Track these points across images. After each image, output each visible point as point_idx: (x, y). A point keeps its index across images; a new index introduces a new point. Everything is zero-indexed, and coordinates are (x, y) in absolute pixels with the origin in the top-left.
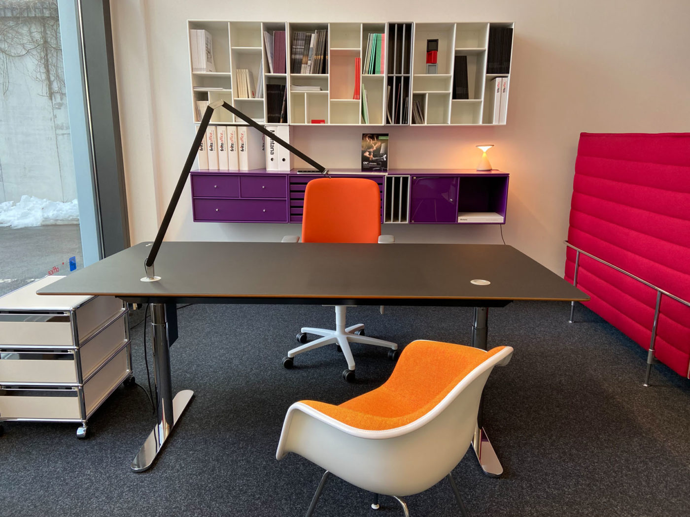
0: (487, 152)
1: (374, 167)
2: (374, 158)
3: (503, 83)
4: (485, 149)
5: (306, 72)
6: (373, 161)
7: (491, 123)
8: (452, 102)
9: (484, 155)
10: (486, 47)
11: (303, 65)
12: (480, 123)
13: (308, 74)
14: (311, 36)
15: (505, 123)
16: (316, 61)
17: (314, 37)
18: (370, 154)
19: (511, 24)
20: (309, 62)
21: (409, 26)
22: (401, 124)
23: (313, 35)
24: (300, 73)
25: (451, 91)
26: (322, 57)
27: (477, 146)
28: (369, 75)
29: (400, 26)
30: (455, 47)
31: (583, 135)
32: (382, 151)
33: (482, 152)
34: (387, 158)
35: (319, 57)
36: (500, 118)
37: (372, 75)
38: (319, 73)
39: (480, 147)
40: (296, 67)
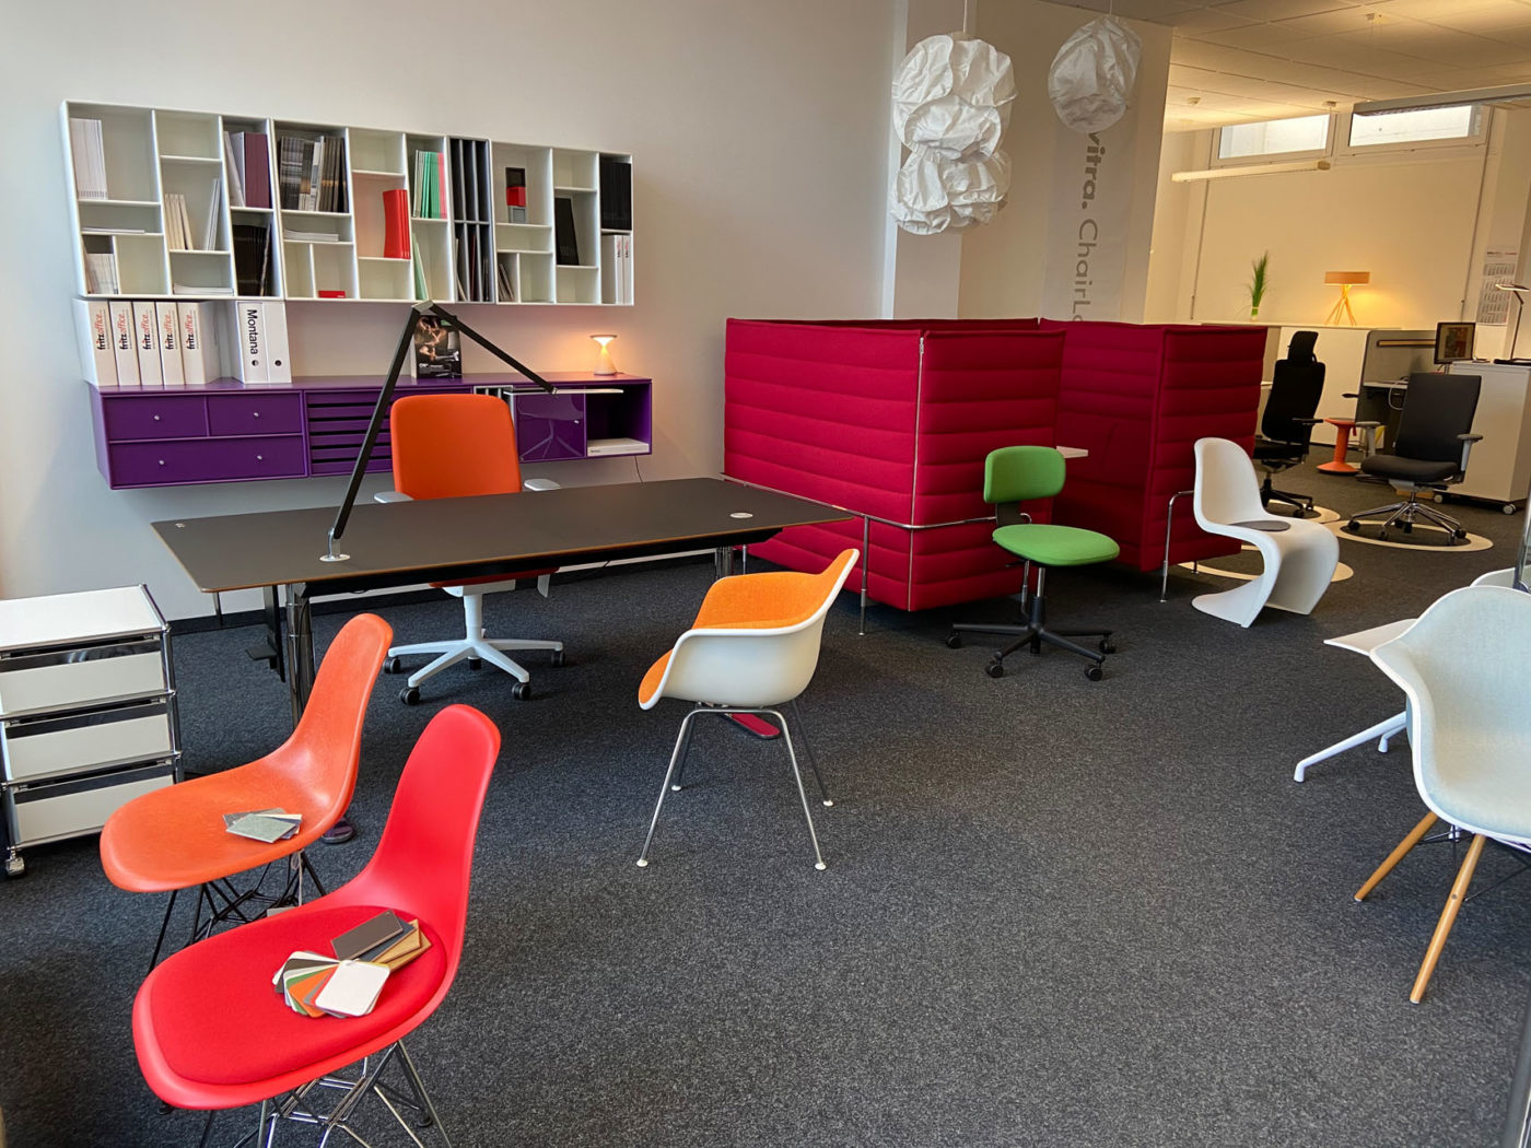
0: (608, 346)
1: (438, 373)
2: (437, 357)
3: (624, 242)
4: (604, 341)
5: (309, 207)
6: (436, 362)
7: (614, 302)
8: (558, 270)
9: (604, 351)
10: (597, 187)
11: (301, 195)
12: (599, 302)
13: (311, 212)
14: (313, 146)
15: (632, 303)
16: (324, 189)
17: (319, 148)
18: (430, 351)
19: (627, 157)
20: (313, 191)
21: (481, 145)
22: (481, 301)
23: (316, 144)
24: (297, 208)
25: (553, 249)
26: (337, 183)
27: (592, 337)
28: (423, 219)
29: (467, 143)
30: (555, 184)
31: (730, 322)
32: (450, 345)
33: (600, 346)
34: (459, 356)
35: (332, 182)
36: (625, 296)
37: (427, 219)
38: (332, 211)
39: (597, 339)
40: (290, 197)
